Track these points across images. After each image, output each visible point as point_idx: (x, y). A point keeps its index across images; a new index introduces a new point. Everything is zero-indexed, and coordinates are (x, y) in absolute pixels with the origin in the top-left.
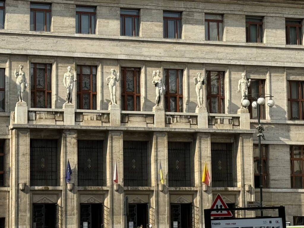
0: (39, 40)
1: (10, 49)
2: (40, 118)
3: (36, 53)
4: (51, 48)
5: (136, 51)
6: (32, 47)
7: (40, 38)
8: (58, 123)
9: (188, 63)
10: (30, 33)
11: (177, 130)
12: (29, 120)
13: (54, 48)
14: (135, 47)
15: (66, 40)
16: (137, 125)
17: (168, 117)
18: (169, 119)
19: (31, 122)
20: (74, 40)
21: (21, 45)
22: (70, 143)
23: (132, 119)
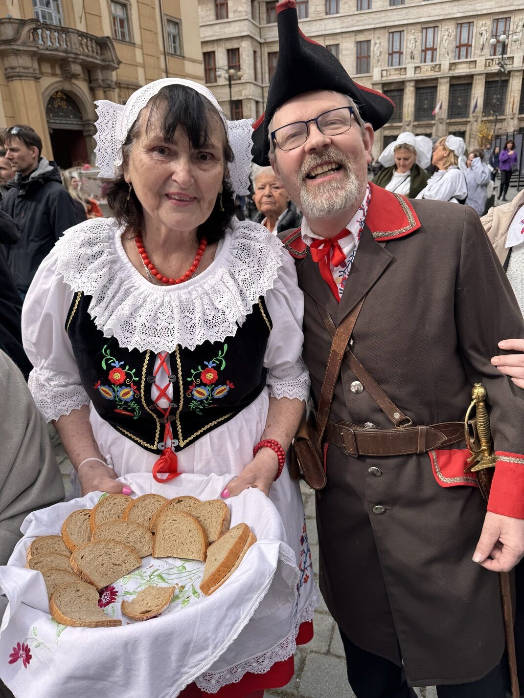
0: (395, 12)
1: (374, 24)
2: (390, 75)
3: (392, 24)
4: (403, 18)
5: (470, 8)
6: (390, 20)
7: (396, 11)
8: (402, 77)
9: (516, 10)
10: (389, 8)
11: (493, 71)
12: (382, 76)
13: (406, 18)
14: (470, 5)
15: (415, 9)
16: (461, 71)
17: (488, 61)
18: (489, 63)
19: (384, 79)
20: (421, 8)
21: (382, 20)
22: (409, 90)
23: (458, 66)
